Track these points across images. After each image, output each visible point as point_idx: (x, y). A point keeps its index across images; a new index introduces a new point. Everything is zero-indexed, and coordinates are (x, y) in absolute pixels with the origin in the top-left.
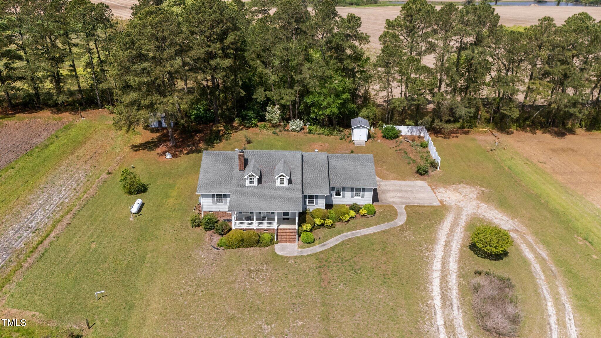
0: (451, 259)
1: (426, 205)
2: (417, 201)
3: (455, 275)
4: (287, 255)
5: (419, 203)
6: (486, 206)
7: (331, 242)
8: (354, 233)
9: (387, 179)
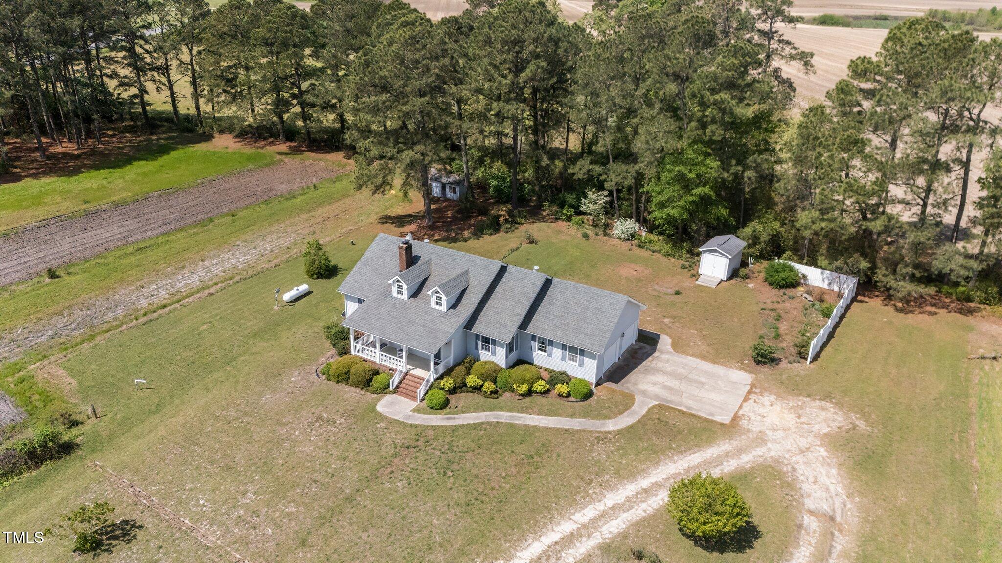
0: (625, 515)
1: (701, 414)
2: (691, 403)
3: (600, 541)
4: (386, 415)
5: (689, 408)
6: (825, 454)
7: (465, 418)
8: (513, 417)
9: (683, 353)
